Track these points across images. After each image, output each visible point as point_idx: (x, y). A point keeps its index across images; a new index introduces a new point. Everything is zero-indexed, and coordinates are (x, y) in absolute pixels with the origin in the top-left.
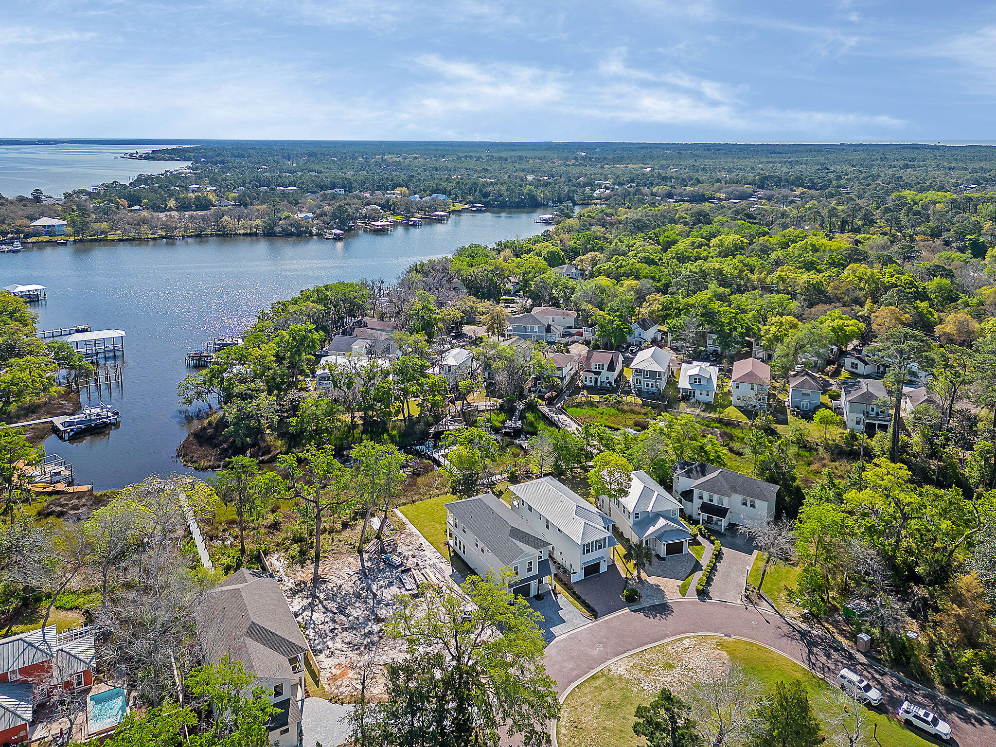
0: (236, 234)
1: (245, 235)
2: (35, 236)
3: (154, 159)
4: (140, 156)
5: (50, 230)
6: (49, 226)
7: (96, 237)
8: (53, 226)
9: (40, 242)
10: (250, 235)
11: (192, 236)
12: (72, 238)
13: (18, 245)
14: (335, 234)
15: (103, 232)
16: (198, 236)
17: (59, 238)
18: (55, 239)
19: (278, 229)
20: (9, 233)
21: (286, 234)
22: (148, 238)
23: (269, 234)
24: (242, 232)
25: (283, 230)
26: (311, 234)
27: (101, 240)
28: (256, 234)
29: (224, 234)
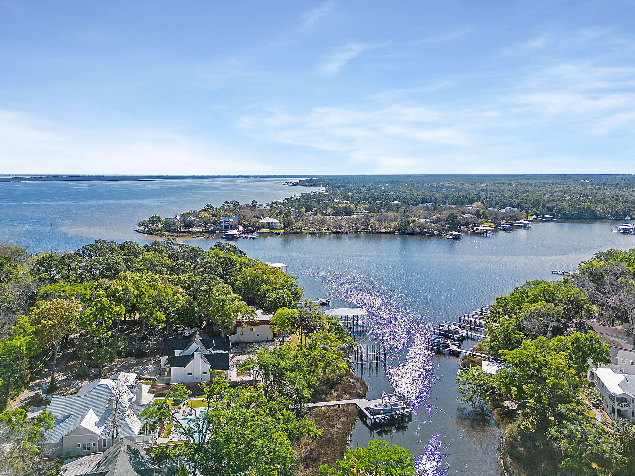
0: (380, 232)
1: (386, 233)
2: (262, 228)
3: (301, 185)
4: (293, 184)
5: (270, 226)
6: (269, 223)
7: (295, 231)
8: (272, 223)
9: (265, 233)
10: (390, 233)
11: (352, 232)
12: (283, 231)
13: (255, 234)
14: (454, 235)
15: (300, 228)
16: (356, 232)
17: (276, 231)
18: (273, 231)
19: (409, 230)
20: (248, 226)
21: (415, 233)
22: (326, 233)
23: (403, 233)
24: (384, 231)
25: (413, 230)
26: (433, 235)
27: (299, 233)
28: (393, 233)
29: (373, 232)
